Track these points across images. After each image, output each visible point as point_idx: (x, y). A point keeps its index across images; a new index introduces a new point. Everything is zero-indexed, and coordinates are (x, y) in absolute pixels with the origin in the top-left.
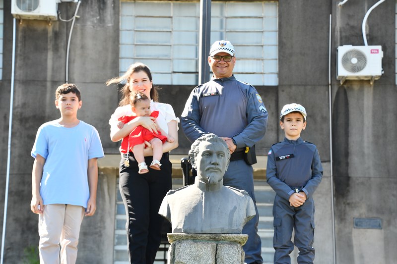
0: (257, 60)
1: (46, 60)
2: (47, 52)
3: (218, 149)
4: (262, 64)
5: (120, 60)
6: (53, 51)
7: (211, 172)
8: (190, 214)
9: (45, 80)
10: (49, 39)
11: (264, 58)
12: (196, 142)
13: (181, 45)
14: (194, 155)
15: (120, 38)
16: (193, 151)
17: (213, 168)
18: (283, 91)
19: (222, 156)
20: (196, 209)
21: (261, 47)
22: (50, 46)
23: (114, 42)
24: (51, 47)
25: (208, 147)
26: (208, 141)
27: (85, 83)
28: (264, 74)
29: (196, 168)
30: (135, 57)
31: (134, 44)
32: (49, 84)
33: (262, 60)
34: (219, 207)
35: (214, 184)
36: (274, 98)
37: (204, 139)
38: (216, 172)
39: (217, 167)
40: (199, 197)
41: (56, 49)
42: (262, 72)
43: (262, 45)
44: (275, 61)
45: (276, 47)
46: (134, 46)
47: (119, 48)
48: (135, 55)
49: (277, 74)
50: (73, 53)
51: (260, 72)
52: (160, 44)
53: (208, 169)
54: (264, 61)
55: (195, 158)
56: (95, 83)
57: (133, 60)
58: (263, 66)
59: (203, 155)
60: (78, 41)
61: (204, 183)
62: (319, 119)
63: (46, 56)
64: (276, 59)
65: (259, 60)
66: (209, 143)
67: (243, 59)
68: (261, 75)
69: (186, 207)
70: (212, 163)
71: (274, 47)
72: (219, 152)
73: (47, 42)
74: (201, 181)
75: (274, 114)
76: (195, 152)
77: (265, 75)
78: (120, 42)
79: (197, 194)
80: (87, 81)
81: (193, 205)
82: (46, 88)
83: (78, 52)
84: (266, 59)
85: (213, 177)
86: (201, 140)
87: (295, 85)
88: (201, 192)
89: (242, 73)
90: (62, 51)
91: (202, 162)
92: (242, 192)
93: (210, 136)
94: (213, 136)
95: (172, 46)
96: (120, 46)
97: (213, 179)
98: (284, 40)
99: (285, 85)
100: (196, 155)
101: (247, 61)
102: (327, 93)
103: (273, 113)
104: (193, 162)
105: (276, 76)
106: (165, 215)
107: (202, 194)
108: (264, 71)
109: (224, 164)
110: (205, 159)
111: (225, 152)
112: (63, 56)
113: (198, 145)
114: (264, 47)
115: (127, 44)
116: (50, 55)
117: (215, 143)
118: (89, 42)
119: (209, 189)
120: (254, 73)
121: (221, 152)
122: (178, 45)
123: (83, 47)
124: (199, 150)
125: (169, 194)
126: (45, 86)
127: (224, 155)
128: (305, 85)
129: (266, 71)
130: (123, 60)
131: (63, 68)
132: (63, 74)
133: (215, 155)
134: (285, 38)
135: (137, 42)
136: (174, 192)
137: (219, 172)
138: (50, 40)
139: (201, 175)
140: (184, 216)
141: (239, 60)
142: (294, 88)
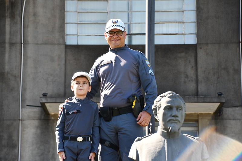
0: (179, 23)
1: (4, 25)
2: (5, 19)
3: (177, 104)
4: (183, 26)
5: (66, 24)
6: (10, 18)
7: (172, 123)
8: (155, 157)
9: (4, 43)
10: (6, 8)
11: (185, 22)
12: (158, 98)
13: (116, 12)
14: (157, 109)
15: (65, 6)
16: (156, 105)
17: (173, 120)
18: (201, 48)
19: (180, 110)
20: (160, 153)
21: (182, 12)
22: (7, 14)
23: (61, 10)
24: (9, 15)
25: (168, 102)
26: (169, 97)
27: (37, 44)
28: (185, 34)
29: (159, 120)
30: (79, 23)
31: (77, 12)
32: (7, 46)
33: (183, 23)
34: (179, 151)
35: (175, 133)
36: (193, 55)
37: (165, 96)
38: (176, 123)
39: (177, 118)
40: (162, 144)
41: (13, 17)
42: (183, 33)
43: (183, 10)
44: (194, 23)
45: (194, 11)
46: (77, 13)
47: (65, 15)
48: (78, 21)
49: (196, 34)
50: (26, 20)
51: (182, 33)
52: (98, 11)
53: (170, 120)
54: (185, 24)
55: (158, 112)
56: (46, 44)
57: (76, 24)
58: (184, 28)
59: (165, 109)
60: (31, 10)
61: (165, 131)
62: (231, 71)
63: (5, 22)
64: (195, 22)
65: (181, 23)
66: (169, 99)
67: (167, 22)
68: (183, 35)
69: (152, 152)
70: (173, 115)
71: (193, 12)
72: (178, 106)
73: (5, 10)
74: (163, 130)
75: (194, 68)
76: (158, 107)
77: (186, 36)
78: (66, 10)
79: (160, 140)
80: (39, 43)
81: (158, 150)
82: (5, 49)
83: (31, 18)
84: (187, 22)
85: (174, 127)
86: (162, 97)
87: (211, 43)
88: (163, 139)
89: (167, 34)
90: (18, 18)
91: (164, 115)
92: (197, 139)
93: (170, 94)
94: (172, 93)
95: (108, 13)
96: (66, 13)
97: (174, 128)
98: (202, 6)
99: (203, 44)
100: (159, 109)
101: (170, 24)
102: (238, 49)
103: (192, 67)
104: (156, 115)
105: (195, 36)
106: (135, 158)
107: (165, 141)
108: (184, 32)
109: (182, 116)
110: (167, 112)
111: (183, 106)
112: (19, 22)
113: (160, 101)
114: (184, 12)
115: (71, 12)
116: (8, 21)
117: (174, 99)
118: (40, 11)
119: (170, 137)
120: (176, 34)
121: (180, 106)
122: (113, 12)
123: (35, 15)
124: (161, 105)
125: (137, 141)
126: (4, 47)
127: (182, 108)
128: (219, 43)
129: (186, 32)
130: (68, 25)
131: (19, 32)
132: (19, 37)
133: (175, 109)
134: (202, 4)
135: (79, 10)
136: (141, 139)
137: (179, 123)
138: (8, 9)
139: (164, 125)
140: (151, 159)
141: (164, 23)
142: (210, 46)
